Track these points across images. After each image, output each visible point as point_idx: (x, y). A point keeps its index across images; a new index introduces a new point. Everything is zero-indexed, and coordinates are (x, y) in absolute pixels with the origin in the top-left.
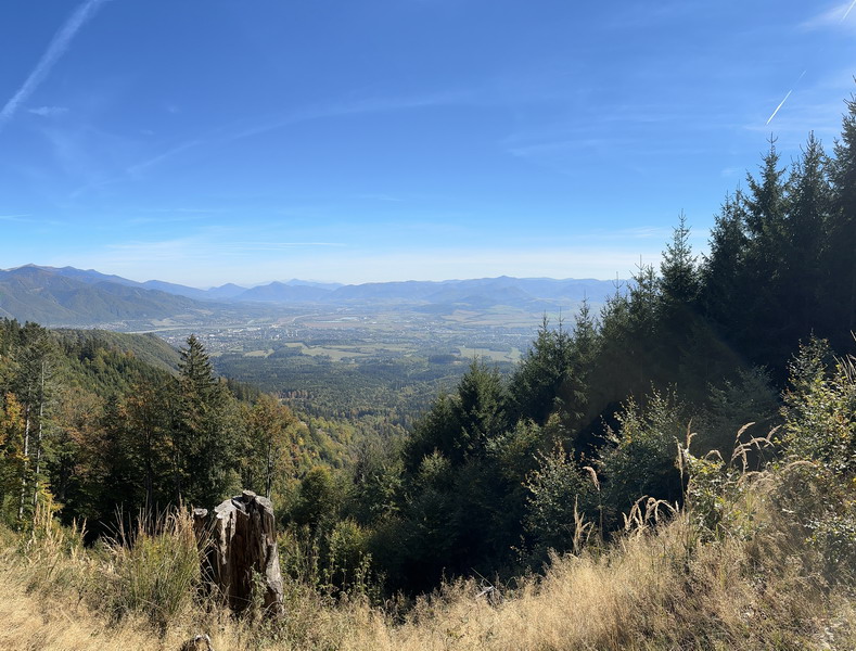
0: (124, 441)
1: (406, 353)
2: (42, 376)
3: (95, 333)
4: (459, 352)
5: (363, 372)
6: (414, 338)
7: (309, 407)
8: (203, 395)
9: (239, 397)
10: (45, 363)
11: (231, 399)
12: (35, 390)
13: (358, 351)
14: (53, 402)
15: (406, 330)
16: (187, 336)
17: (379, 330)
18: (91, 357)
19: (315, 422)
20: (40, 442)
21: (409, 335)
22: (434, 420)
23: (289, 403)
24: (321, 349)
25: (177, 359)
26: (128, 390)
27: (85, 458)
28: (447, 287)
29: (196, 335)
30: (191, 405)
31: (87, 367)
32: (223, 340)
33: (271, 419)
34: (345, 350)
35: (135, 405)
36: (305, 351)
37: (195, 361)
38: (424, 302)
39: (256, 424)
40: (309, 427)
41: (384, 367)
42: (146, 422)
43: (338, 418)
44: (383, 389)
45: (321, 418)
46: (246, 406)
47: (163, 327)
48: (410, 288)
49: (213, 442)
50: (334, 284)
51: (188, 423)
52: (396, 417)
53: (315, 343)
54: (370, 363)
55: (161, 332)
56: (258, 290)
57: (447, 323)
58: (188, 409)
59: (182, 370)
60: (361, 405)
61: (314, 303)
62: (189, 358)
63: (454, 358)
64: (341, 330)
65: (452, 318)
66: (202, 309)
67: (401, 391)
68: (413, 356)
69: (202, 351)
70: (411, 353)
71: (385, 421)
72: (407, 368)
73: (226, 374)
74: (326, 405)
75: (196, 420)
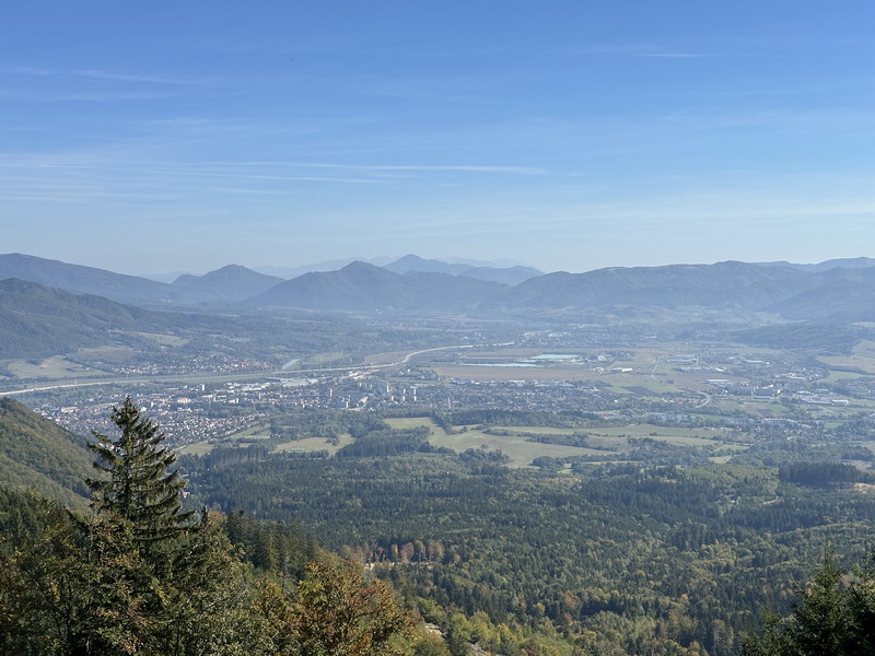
1: (716, 453)
4: (868, 457)
5: (593, 498)
6: (737, 414)
7: (448, 586)
8: (158, 561)
9: (259, 561)
11: (235, 566)
13: (580, 442)
15: (716, 392)
16: (115, 403)
17: (639, 390)
19: (464, 624)
21: (723, 405)
23: (393, 575)
24: (479, 435)
25: (84, 464)
30: (123, 589)
32: (214, 411)
33: (346, 617)
34: (544, 440)
36: (437, 438)
37: (136, 470)
38: (776, 319)
39: (306, 631)
40: (448, 637)
41: (653, 488)
43: (527, 616)
44: (650, 544)
45: (480, 615)
46: (277, 584)
47: (44, 380)
48: (729, 279)
51: (115, 637)
52: (689, 623)
53: (464, 419)
54: (612, 473)
55: (36, 394)
56: (309, 283)
57: (834, 377)
58: (115, 599)
59: (98, 494)
60: (587, 583)
61: (462, 318)
62: (119, 461)
63: (855, 476)
64: (532, 388)
65: (849, 362)
66: (157, 331)
67: (701, 555)
68: (735, 462)
69: (156, 442)
70: (729, 452)
71: (657, 630)
72: (716, 490)
73: (221, 500)
74: (492, 580)
75: (135, 630)
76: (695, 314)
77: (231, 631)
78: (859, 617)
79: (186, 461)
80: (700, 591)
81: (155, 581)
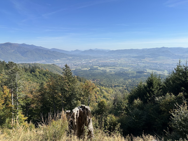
0: (46, 96)
1: (129, 70)
2: (16, 79)
3: (35, 64)
4: (146, 70)
5: (116, 75)
6: (132, 66)
7: (100, 84)
8: (70, 81)
9: (80, 81)
10: (17, 75)
11: (78, 81)
12: (14, 84)
13: (115, 69)
14: (21, 87)
15: (130, 63)
16: (65, 64)
17: (121, 63)
18: (34, 72)
19: (102, 88)
20: (18, 100)
21: (130, 65)
22: (138, 89)
23: (94, 83)
24: (104, 68)
25: (62, 71)
26: (47, 81)
27: (34, 102)
28: (143, 50)
29: (67, 64)
30: (66, 83)
31: (33, 75)
32: (75, 65)
33: (89, 87)
34: (111, 68)
35: (49, 85)
36: (99, 68)
37: (67, 71)
38: (136, 55)
39: (85, 88)
40: (100, 89)
41: (122, 74)
42: (53, 89)
43: (108, 87)
44: (122, 80)
45: (103, 87)
46: (82, 83)
47: (58, 62)
48: (131, 51)
49: (73, 93)
50: (108, 50)
51: (66, 88)
52: (126, 88)
53: (102, 66)
54: (118, 72)
55: (57, 63)
56: (85, 51)
57: (143, 62)
58: (66, 85)
59: (63, 74)
60: (115, 84)
61: (102, 55)
62: (65, 70)
63: (144, 72)
64: (109, 63)
65: (144, 60)
66: (69, 57)
67: (127, 81)
68: (131, 71)
69: (69, 68)
70: (131, 70)
71: (122, 88)
72: (129, 74)
73: (76, 75)
74: (105, 83)
75: (68, 88)
76: (127, 55)
77: (78, 88)
78: (144, 87)
79: (72, 70)
80: (127, 84)
81: (70, 83)
